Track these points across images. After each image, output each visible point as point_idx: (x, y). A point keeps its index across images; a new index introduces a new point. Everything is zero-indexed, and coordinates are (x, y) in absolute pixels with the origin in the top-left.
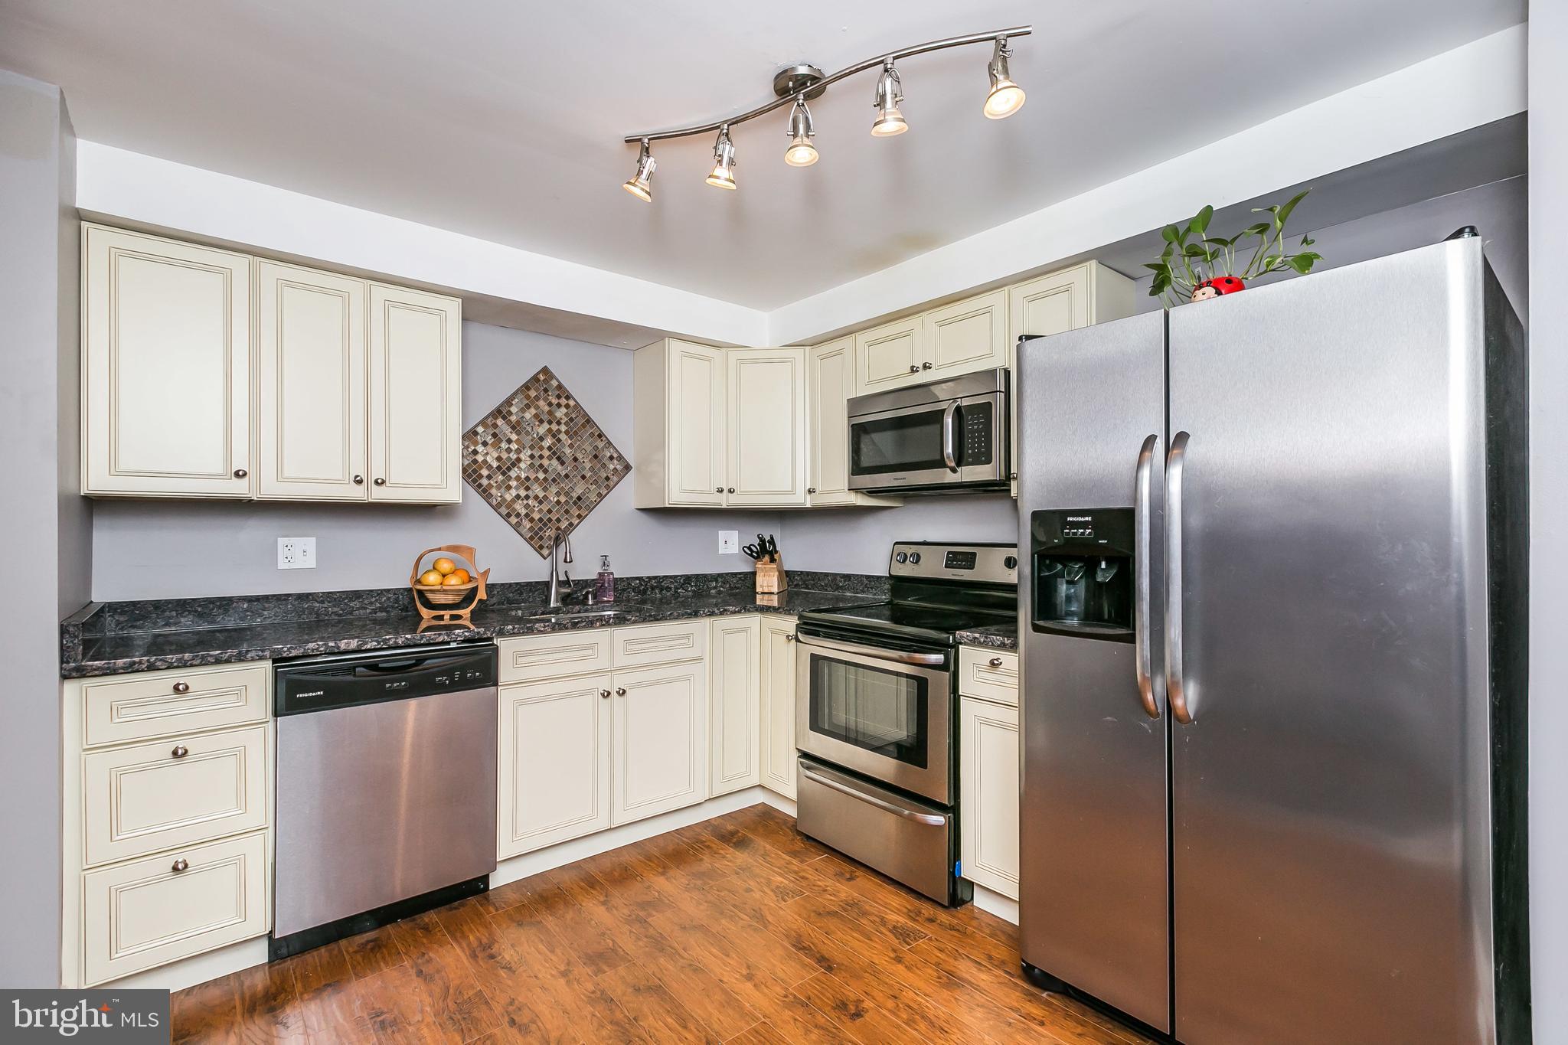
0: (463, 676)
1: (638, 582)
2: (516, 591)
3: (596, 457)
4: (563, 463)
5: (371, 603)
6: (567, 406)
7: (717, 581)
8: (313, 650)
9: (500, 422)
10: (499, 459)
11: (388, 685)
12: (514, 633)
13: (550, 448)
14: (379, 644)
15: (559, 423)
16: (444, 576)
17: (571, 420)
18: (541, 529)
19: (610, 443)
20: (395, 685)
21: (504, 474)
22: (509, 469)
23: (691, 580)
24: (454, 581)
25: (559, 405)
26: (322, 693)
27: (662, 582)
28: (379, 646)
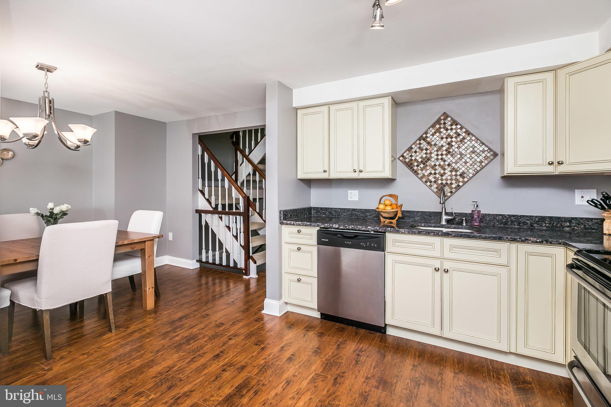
0: (370, 245)
1: (501, 217)
2: (428, 215)
5: (373, 214)
8: (326, 226)
9: (422, 142)
10: (421, 158)
11: (346, 242)
12: (391, 232)
13: (446, 150)
14: (344, 227)
15: (452, 138)
16: (386, 206)
18: (442, 188)
19: (482, 143)
20: (348, 242)
21: (424, 164)
22: (426, 162)
24: (389, 209)
25: (452, 129)
26: (328, 240)
28: (344, 228)
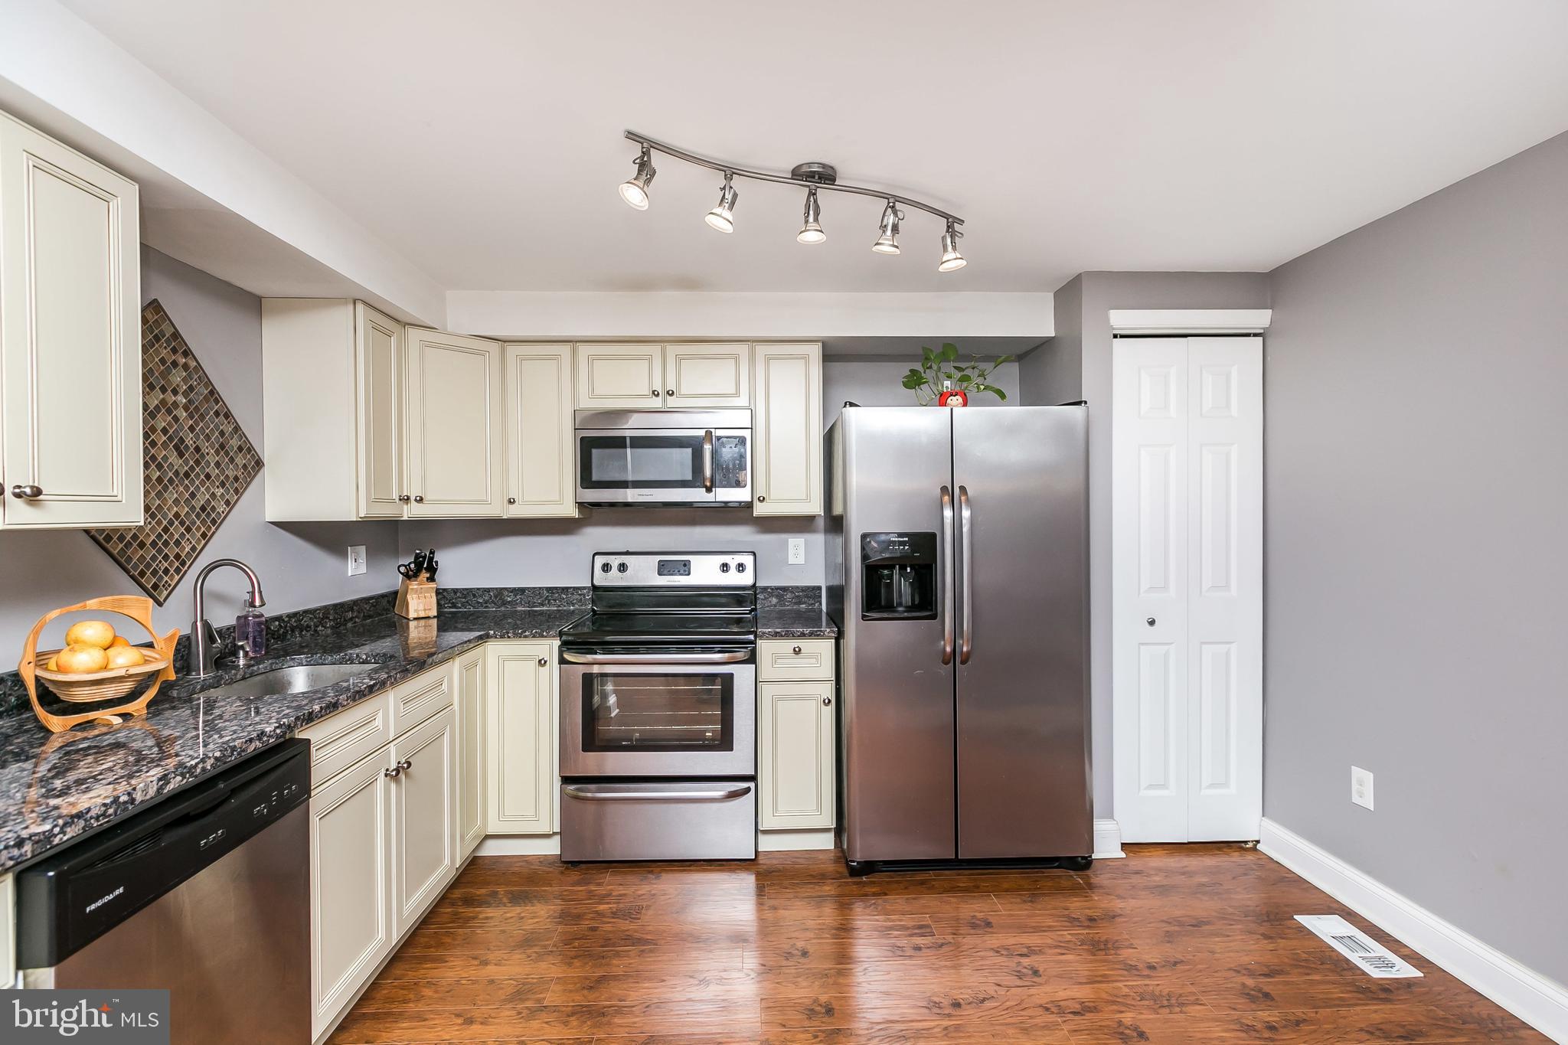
0: (280, 796)
3: (222, 446)
4: (181, 455)
6: (186, 367)
7: (352, 610)
8: (97, 818)
11: (202, 842)
13: (165, 431)
14: (184, 778)
15: (175, 392)
17: (191, 388)
18: (154, 558)
19: (237, 428)
20: (211, 838)
23: (329, 613)
25: (175, 364)
27: (302, 619)
